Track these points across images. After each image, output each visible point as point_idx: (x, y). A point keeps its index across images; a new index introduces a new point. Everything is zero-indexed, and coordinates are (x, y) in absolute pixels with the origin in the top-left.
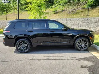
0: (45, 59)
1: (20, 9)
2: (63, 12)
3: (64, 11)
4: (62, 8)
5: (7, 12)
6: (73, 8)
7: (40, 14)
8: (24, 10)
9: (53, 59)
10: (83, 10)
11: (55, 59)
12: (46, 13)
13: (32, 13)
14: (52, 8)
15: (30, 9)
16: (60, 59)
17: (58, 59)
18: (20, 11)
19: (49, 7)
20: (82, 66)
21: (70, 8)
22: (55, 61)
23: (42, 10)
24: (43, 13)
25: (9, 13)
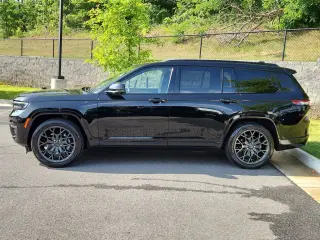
0: (139, 188)
1: (68, 21)
2: (205, 39)
3: (209, 36)
4: (202, 24)
5: (24, 29)
6: (237, 30)
7: (130, 41)
8: (80, 26)
9: (163, 189)
10: (268, 36)
11: (169, 189)
12: (149, 40)
13: (104, 36)
14: (169, 23)
15: (100, 24)
16: (184, 190)
17: (177, 190)
18: (66, 28)
19: (159, 20)
20: (252, 214)
21: (228, 28)
22: (169, 193)
23: (137, 28)
24: (141, 39)
25: (30, 32)
